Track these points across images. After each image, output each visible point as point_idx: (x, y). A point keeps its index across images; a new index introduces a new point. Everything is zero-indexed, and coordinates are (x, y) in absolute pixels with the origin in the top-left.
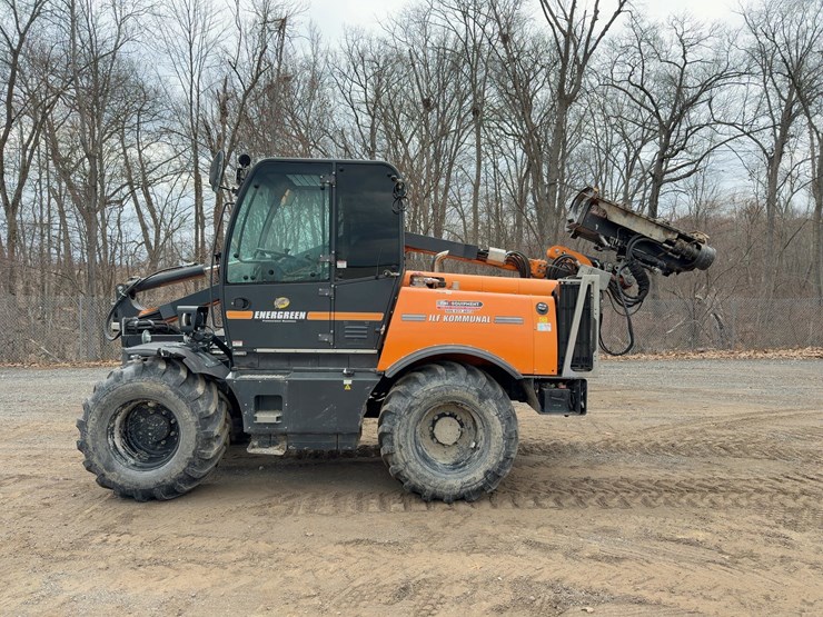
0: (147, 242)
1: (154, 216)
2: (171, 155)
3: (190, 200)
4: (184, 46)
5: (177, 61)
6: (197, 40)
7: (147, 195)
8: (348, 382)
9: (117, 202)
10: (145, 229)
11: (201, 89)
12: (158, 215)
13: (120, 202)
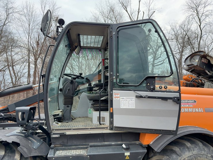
0: (12, 82)
1: (15, 75)
2: (21, 58)
3: (26, 70)
4: (28, 26)
5: (25, 30)
6: (31, 24)
7: (13, 69)
8: (127, 154)
9: (3, 71)
10: (12, 79)
11: (32, 38)
12: (16, 75)
13: (4, 71)
